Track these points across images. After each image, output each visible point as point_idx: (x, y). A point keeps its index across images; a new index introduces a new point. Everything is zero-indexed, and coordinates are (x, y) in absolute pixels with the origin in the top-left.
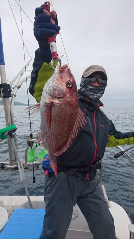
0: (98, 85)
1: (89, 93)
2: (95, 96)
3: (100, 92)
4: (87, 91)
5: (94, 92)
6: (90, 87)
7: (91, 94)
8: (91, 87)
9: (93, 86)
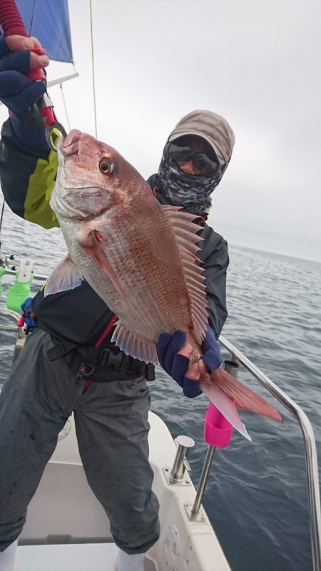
0: (193, 169)
1: (168, 183)
2: (180, 196)
3: (194, 189)
4: (165, 178)
5: (179, 185)
6: (172, 169)
7: (172, 186)
8: (174, 171)
9: (180, 170)
